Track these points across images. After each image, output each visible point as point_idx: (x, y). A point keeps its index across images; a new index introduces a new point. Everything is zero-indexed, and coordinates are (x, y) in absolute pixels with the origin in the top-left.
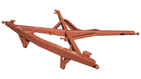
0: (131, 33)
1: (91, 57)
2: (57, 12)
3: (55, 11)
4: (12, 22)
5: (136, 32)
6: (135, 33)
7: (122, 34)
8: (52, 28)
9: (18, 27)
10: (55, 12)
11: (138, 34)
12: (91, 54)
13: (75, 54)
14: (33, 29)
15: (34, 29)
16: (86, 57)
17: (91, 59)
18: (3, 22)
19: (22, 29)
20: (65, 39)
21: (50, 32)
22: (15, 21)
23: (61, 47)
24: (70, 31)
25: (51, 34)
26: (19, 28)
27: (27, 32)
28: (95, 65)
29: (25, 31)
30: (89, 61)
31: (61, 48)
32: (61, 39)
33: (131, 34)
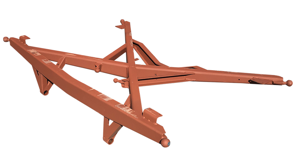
0: (274, 80)
1: (159, 121)
2: (125, 25)
3: (121, 22)
4: (24, 39)
5: (285, 80)
6: (283, 81)
7: (252, 82)
8: (103, 57)
9: (32, 51)
10: (121, 24)
11: (289, 83)
12: (161, 115)
13: (130, 113)
14: (62, 56)
15: (64, 56)
16: (149, 121)
17: (158, 125)
18: (6, 40)
19: (39, 54)
20: (123, 82)
21: (96, 66)
22: (29, 38)
23: (105, 97)
24: (137, 68)
25: (97, 70)
26: (34, 53)
27: (47, 62)
28: (163, 137)
29: (43, 60)
30: (153, 129)
31: (105, 100)
32: (116, 81)
33: (273, 84)
